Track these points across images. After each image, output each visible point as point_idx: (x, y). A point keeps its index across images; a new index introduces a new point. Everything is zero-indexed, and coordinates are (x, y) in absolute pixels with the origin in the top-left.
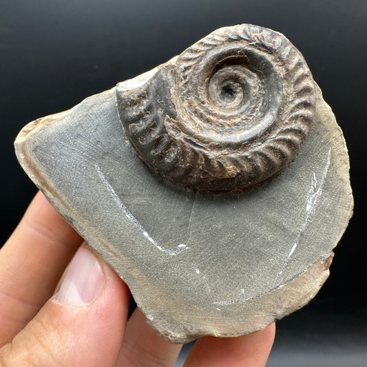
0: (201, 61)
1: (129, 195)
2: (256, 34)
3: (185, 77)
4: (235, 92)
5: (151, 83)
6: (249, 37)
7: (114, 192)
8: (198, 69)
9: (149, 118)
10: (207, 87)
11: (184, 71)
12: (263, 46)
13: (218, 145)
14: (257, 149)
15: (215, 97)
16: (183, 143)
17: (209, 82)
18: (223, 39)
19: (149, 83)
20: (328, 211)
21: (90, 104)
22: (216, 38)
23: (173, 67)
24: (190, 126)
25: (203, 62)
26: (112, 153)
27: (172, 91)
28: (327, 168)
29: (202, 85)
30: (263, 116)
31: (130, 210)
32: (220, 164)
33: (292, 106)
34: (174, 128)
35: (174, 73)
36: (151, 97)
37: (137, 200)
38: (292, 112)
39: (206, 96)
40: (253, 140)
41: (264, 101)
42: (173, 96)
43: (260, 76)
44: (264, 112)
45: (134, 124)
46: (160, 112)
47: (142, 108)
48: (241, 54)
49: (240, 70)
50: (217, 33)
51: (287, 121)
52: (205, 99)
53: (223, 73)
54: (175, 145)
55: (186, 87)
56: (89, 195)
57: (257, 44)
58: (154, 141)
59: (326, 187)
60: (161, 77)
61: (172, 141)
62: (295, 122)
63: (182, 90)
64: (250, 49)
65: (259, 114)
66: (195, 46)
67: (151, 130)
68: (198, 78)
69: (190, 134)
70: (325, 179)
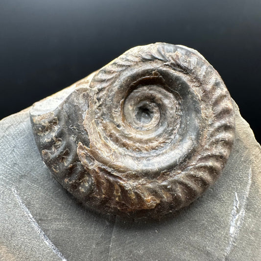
0: (114, 82)
1: (47, 220)
2: (170, 54)
3: (99, 99)
4: (152, 112)
5: (62, 108)
6: (163, 56)
7: (31, 216)
8: (112, 91)
9: (62, 144)
10: (123, 108)
11: (98, 93)
12: (179, 66)
13: (134, 175)
14: (176, 178)
15: (131, 118)
16: (97, 173)
17: (124, 103)
18: (137, 60)
19: (59, 108)
20: (252, 232)
21: (7, 125)
22: (130, 58)
23: (86, 90)
24: (105, 154)
25: (116, 83)
26: (29, 175)
27: (85, 116)
28: (248, 187)
29: (117, 107)
30: (181, 140)
31: (48, 236)
32: (137, 195)
33: (211, 130)
34: (87, 157)
35: (86, 97)
36: (63, 123)
37: (55, 225)
38: (212, 136)
39: (121, 118)
40: (171, 168)
41: (181, 123)
42: (86, 122)
43: (176, 96)
44: (183, 136)
45: (46, 151)
46: (72, 138)
47: (54, 134)
48: (156, 74)
49: (155, 90)
50: (131, 53)
51: (207, 146)
52: (120, 122)
53: (139, 94)
54: (89, 175)
55: (100, 110)
56: (6, 220)
57: (172, 64)
58: (67, 170)
59: (248, 208)
60: (73, 101)
61: (85, 171)
62: (216, 147)
63: (96, 113)
64: (165, 69)
65: (177, 136)
66: (108, 67)
67: (63, 158)
68: (112, 100)
69: (105, 163)
70: (248, 199)
